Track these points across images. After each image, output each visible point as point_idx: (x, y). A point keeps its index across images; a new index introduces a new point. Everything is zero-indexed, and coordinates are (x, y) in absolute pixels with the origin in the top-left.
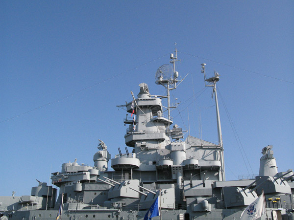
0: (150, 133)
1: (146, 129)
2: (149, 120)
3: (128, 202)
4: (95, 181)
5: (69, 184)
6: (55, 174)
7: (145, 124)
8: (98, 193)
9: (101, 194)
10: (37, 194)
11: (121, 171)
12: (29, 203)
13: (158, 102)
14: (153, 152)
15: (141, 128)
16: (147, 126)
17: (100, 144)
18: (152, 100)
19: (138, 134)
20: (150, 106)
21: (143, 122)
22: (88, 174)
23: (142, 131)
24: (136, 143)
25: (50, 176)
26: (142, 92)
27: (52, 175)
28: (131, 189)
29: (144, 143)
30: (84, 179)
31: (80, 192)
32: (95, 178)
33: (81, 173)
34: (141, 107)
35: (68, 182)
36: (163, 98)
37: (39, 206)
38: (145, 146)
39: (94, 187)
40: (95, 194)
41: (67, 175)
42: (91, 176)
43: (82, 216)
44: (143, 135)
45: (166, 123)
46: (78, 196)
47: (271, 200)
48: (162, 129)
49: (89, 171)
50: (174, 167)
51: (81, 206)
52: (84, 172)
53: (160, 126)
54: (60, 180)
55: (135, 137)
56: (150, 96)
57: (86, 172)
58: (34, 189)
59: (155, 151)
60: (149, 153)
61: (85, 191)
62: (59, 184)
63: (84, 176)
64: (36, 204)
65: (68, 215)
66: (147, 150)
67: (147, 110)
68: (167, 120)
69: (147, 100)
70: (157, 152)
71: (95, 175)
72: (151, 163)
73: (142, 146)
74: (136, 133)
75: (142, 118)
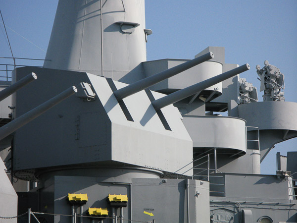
47: (79, 203)
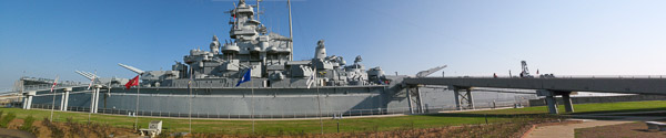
0: (246, 30)
1: (243, 27)
2: (245, 22)
3: (232, 74)
4: (211, 60)
6: (186, 57)
7: (242, 24)
10: (176, 69)
11: (227, 54)
12: (171, 75)
13: (251, 9)
14: (247, 42)
15: (240, 26)
16: (244, 25)
17: (214, 37)
18: (247, 8)
19: (238, 30)
20: (246, 12)
23: (240, 29)
26: (241, 3)
27: (184, 58)
28: (234, 65)
29: (242, 36)
30: (204, 59)
31: (202, 67)
33: (202, 56)
34: (240, 13)
35: (194, 61)
36: (254, 7)
37: (178, 76)
38: (242, 38)
39: (210, 64)
40: (212, 68)
41: (193, 57)
42: (209, 57)
43: (204, 82)
44: (241, 31)
45: (256, 24)
46: (201, 70)
47: (320, 73)
48: (254, 27)
49: (207, 54)
50: (261, 52)
51: (203, 76)
54: (189, 60)
55: (236, 33)
56: (246, 6)
57: (205, 55)
58: (174, 66)
59: (249, 42)
60: (245, 43)
61: (205, 67)
62: (188, 63)
63: (204, 57)
65: (196, 81)
66: (244, 40)
67: (244, 15)
68: (257, 21)
71: (211, 57)
72: (246, 49)
73: (240, 38)
74: (236, 29)
75: (240, 20)
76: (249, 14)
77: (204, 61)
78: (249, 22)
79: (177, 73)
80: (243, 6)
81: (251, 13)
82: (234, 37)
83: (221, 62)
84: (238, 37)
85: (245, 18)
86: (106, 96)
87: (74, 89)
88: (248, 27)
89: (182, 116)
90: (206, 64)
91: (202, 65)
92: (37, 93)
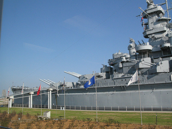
0: (157, 28)
1: (155, 27)
2: (155, 21)
3: (144, 71)
4: (128, 61)
5: (116, 64)
6: (110, 60)
7: (153, 24)
8: (130, 67)
9: (132, 67)
10: (103, 71)
12: (99, 76)
13: (160, 8)
14: (159, 40)
15: (151, 26)
16: (154, 24)
17: (130, 40)
18: (155, 8)
19: (149, 30)
20: (154, 12)
21: (152, 23)
22: (124, 58)
23: (151, 28)
24: (149, 36)
25: (108, 61)
26: (149, 5)
27: (109, 61)
29: (153, 35)
30: (122, 61)
31: (121, 68)
32: (128, 60)
34: (149, 14)
35: (116, 63)
36: (163, 4)
38: (154, 37)
39: (128, 64)
40: (129, 68)
41: (114, 60)
42: (126, 58)
43: (120, 80)
44: (152, 31)
45: (166, 20)
46: (120, 70)
48: (164, 24)
49: (125, 56)
50: (171, 47)
51: (120, 76)
52: (122, 57)
53: (163, 23)
54: (112, 63)
55: (148, 33)
56: (154, 6)
57: (123, 57)
58: (101, 69)
59: (161, 39)
60: (157, 41)
61: (124, 67)
62: (112, 65)
63: (122, 59)
64: (102, 76)
65: (114, 81)
66: (156, 39)
67: (153, 15)
68: (166, 18)
69: (152, 9)
70: (162, 39)
71: (128, 58)
72: (159, 46)
73: (152, 37)
74: (148, 30)
75: (151, 21)
76: (158, 13)
77: (123, 62)
78: (159, 21)
79: (104, 75)
80: (152, 6)
81: (160, 12)
82: (146, 37)
83: (135, 61)
84: (150, 36)
85: (156, 17)
86: (56, 96)
87: (35, 93)
88: (159, 25)
89: (89, 109)
90: (124, 65)
91: (121, 66)
92: (15, 97)
